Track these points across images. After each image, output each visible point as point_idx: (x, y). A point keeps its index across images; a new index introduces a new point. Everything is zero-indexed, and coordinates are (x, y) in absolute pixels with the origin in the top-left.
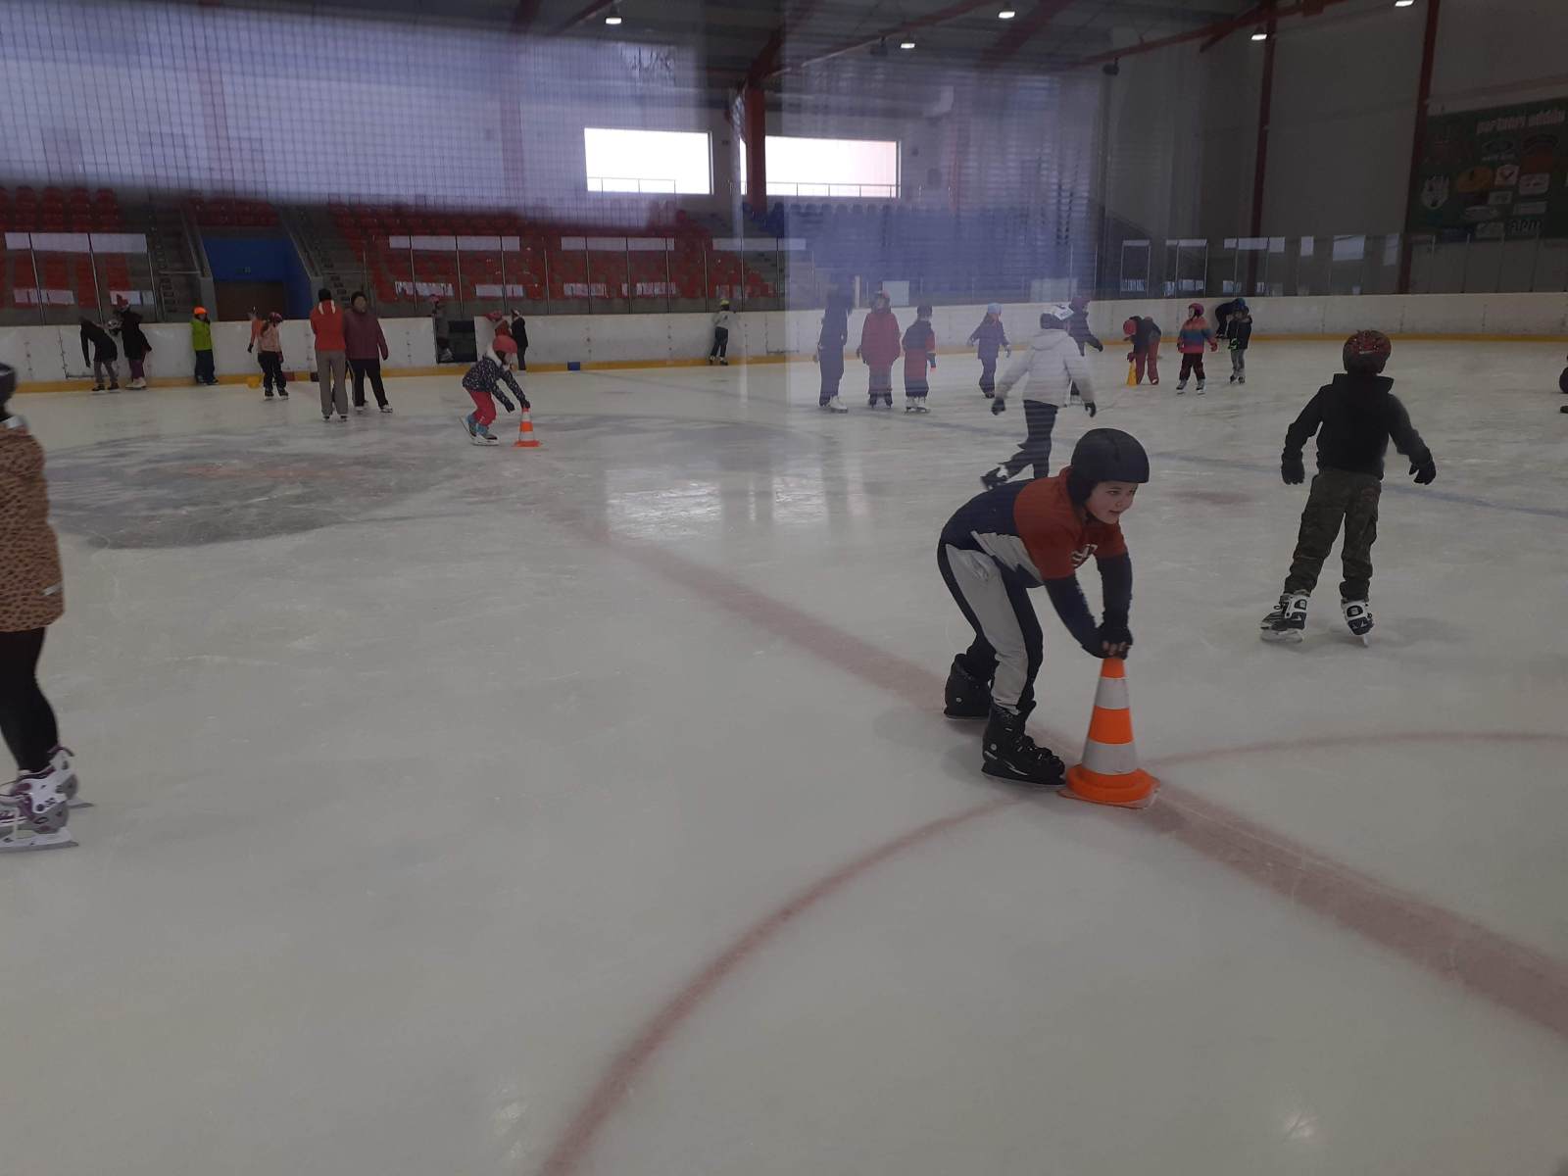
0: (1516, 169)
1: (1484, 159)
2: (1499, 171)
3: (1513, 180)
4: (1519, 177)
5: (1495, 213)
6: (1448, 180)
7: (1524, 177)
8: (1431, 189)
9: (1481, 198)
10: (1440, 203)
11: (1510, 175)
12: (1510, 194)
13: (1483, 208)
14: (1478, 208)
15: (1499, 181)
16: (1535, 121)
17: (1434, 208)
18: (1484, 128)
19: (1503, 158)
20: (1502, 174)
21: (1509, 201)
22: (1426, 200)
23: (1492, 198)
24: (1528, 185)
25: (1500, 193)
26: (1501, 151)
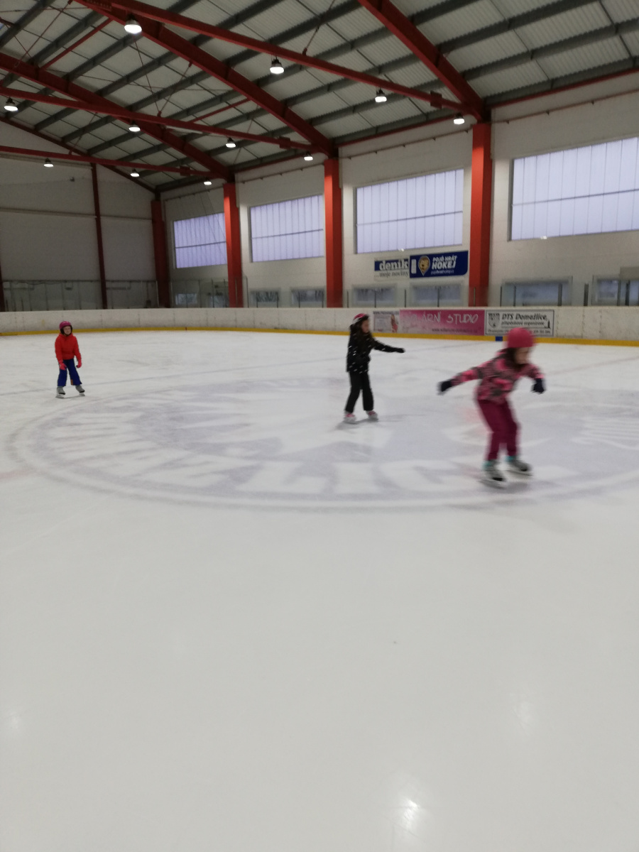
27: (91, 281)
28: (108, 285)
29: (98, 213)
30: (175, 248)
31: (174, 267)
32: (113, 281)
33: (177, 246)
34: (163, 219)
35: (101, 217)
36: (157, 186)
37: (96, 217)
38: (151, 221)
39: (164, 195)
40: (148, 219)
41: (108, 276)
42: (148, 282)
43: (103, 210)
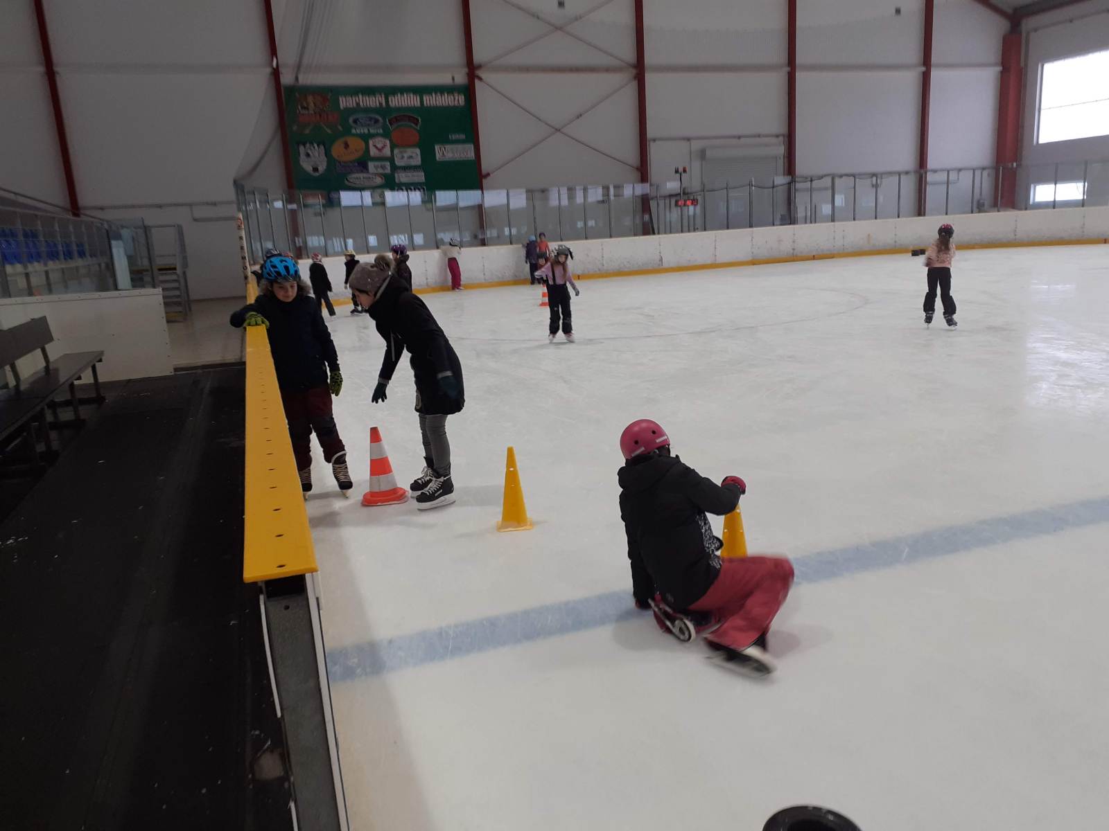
0: (388, 142)
1: (353, 131)
2: (371, 142)
4: (392, 151)
6: (322, 147)
7: (396, 151)
9: (362, 165)
10: (322, 168)
11: (382, 148)
12: (387, 164)
13: (365, 175)
14: (361, 175)
15: (373, 152)
16: (397, 101)
17: (317, 174)
18: (345, 102)
19: (372, 131)
21: (388, 171)
22: (307, 166)
23: (371, 165)
25: (377, 163)
26: (369, 125)
27: (907, 173)
28: (930, 177)
29: (927, 61)
30: (1039, 110)
31: (1034, 142)
32: (935, 171)
34: (1022, 64)
35: (932, 69)
36: (1016, 10)
37: (923, 69)
38: (999, 69)
39: (1028, 24)
40: (995, 65)
41: (931, 163)
42: (983, 169)
43: (935, 57)
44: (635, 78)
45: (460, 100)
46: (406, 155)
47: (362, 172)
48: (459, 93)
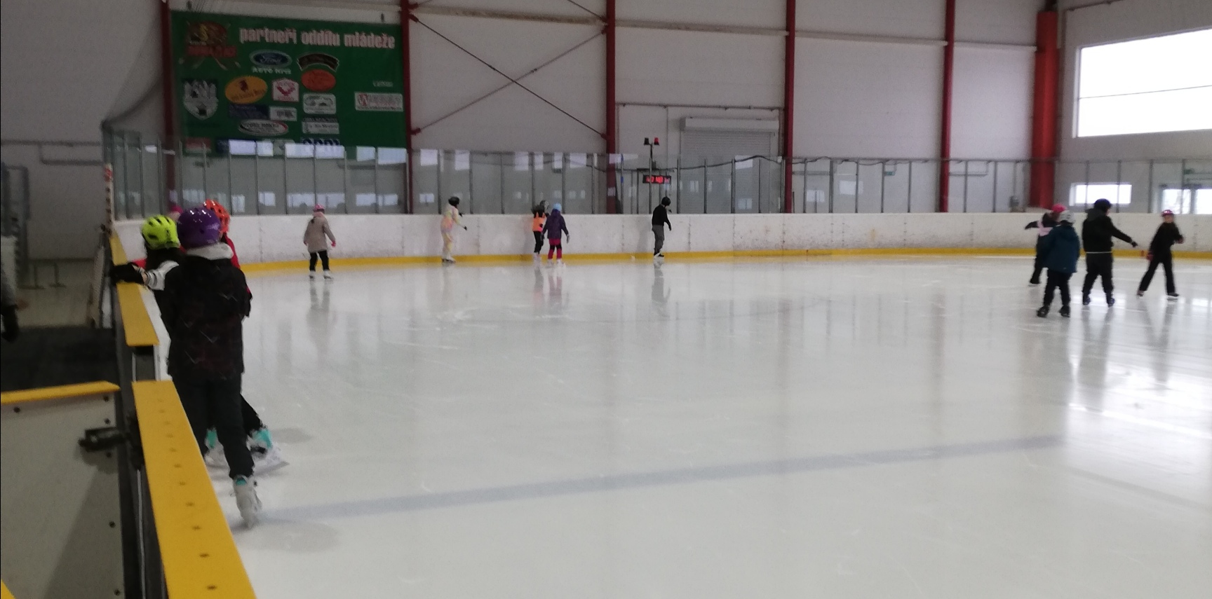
0: (296, 85)
2: (275, 84)
3: (294, 96)
4: (301, 96)
5: (281, 129)
6: (213, 87)
7: (306, 96)
8: (194, 95)
9: (261, 109)
10: (211, 110)
11: (292, 90)
12: (293, 110)
13: (265, 122)
14: (260, 122)
15: (277, 95)
16: (309, 38)
17: (203, 117)
18: (246, 35)
19: (277, 71)
20: (280, 89)
21: (294, 119)
22: (192, 107)
23: (273, 111)
24: (313, 104)
25: (281, 109)
26: (275, 63)
27: (926, 161)
28: (953, 168)
29: (949, 35)
30: (1078, 99)
31: (1074, 136)
32: (960, 161)
33: (1081, 96)
34: (1059, 46)
35: (955, 44)
37: (945, 44)
38: (1034, 49)
40: (1029, 45)
41: (954, 152)
42: (1017, 162)
43: (959, 31)
44: (603, 32)
45: (390, 42)
46: (316, 101)
47: (261, 118)
48: (389, 34)
